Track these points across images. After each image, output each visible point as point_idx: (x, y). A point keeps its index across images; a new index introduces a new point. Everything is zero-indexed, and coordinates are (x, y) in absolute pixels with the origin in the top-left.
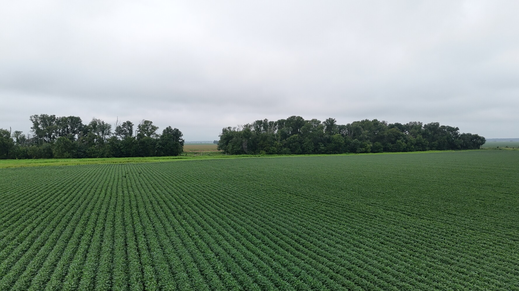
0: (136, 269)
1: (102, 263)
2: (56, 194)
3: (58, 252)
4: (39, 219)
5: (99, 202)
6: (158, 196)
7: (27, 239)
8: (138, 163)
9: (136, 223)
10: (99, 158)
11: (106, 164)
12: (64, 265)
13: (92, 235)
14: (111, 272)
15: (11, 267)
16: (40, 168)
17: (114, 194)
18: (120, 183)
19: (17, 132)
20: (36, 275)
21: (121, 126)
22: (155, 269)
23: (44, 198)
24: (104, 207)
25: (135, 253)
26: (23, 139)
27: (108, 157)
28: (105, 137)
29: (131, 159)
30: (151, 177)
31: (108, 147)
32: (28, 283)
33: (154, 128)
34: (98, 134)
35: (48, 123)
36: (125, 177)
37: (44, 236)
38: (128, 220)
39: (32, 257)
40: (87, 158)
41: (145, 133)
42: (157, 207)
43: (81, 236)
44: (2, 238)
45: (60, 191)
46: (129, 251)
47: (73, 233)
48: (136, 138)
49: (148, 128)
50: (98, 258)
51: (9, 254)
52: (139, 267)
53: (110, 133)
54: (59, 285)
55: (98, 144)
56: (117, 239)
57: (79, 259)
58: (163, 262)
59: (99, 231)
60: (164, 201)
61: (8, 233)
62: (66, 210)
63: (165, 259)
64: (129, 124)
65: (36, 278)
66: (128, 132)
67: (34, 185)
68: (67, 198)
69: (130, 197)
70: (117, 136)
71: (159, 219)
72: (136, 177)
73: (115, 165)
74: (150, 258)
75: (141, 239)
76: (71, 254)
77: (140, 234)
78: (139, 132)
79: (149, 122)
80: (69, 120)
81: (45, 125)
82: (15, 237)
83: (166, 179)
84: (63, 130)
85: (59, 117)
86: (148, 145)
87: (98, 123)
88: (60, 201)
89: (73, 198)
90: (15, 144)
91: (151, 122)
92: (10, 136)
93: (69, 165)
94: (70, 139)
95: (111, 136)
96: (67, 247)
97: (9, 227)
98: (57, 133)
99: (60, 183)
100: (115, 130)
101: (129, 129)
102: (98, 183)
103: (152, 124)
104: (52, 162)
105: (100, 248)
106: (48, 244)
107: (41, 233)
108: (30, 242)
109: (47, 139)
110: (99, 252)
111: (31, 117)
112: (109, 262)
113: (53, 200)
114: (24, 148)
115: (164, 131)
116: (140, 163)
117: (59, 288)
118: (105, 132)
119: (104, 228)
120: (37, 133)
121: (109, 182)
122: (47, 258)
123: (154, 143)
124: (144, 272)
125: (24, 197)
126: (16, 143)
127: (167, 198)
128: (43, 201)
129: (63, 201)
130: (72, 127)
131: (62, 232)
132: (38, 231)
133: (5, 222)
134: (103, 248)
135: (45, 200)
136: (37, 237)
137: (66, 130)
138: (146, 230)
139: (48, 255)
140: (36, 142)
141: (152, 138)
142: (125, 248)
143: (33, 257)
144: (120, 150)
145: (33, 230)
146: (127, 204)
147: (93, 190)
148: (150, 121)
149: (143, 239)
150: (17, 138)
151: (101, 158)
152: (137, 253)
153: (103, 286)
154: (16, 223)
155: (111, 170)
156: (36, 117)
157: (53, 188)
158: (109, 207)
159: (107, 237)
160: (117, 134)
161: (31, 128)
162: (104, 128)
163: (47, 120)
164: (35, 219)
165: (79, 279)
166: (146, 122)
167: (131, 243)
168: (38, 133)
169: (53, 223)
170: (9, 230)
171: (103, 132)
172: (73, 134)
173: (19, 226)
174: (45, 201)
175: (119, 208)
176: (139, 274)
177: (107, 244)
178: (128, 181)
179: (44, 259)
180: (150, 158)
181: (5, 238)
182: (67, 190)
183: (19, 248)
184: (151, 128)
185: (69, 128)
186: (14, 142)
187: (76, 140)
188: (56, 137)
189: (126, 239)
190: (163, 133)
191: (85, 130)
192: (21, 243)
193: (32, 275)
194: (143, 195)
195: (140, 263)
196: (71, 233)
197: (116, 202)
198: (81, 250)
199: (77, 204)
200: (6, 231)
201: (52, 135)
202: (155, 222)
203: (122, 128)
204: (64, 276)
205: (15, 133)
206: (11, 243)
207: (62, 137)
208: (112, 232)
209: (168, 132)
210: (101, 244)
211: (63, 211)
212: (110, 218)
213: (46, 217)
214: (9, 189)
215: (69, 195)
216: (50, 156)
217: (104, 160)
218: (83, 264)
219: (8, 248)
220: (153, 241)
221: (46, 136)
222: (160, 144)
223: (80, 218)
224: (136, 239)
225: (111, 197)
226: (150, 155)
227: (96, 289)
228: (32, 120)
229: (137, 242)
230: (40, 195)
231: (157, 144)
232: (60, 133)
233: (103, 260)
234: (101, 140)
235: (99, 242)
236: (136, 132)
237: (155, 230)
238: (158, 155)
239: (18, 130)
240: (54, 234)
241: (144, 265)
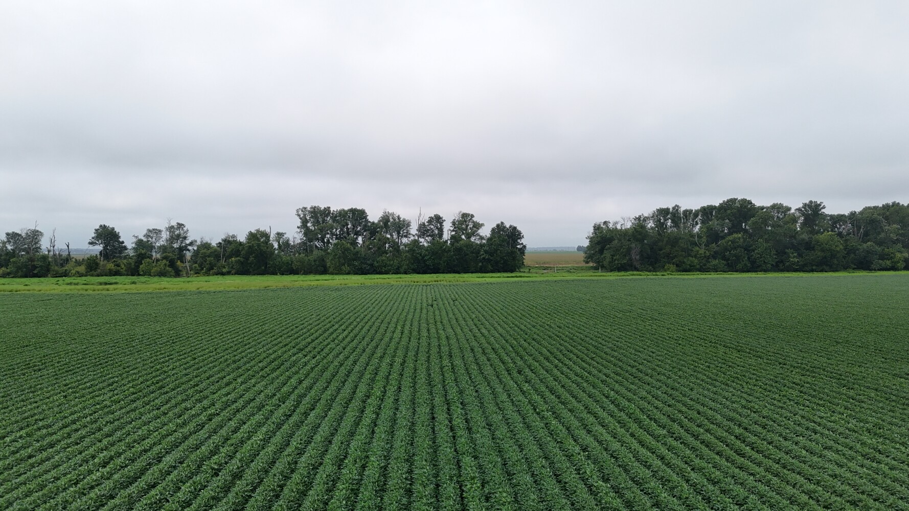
0: (449, 460)
1: (397, 444)
2: (331, 330)
3: (334, 421)
4: (308, 367)
5: (393, 345)
6: (483, 341)
7: (293, 397)
8: (451, 283)
9: (448, 383)
10: (392, 274)
11: (404, 283)
12: (342, 443)
13: (382, 397)
14: (410, 460)
15: (270, 438)
16: (310, 288)
17: (415, 333)
18: (424, 316)
19: (278, 234)
20: (304, 454)
21: (426, 223)
22: (478, 463)
23: (315, 335)
24: (400, 353)
25: (448, 432)
26: (287, 243)
27: (407, 274)
28: (401, 241)
29: (441, 276)
30: (472, 308)
31: (405, 257)
32: (293, 465)
33: (477, 226)
34: (392, 235)
35: (320, 220)
36: (432, 306)
37: (314, 394)
38: (437, 378)
39: (298, 425)
40: (374, 274)
41: (463, 234)
42: (483, 359)
43: (366, 399)
44: (259, 394)
45: (337, 326)
46: (438, 428)
47: (354, 393)
48: (449, 242)
49: (467, 226)
50: (390, 437)
51: (267, 419)
52: (454, 458)
53: (410, 234)
54: (336, 473)
55: (391, 252)
56: (419, 407)
57: (363, 435)
58: (491, 453)
59: (392, 393)
60: (493, 349)
61: (266, 387)
62: (345, 355)
63: (495, 448)
64: (438, 219)
65: (303, 459)
66: (436, 232)
67: (301, 315)
68: (346, 337)
69: (439, 338)
70: (420, 239)
71: (485, 378)
72: (448, 306)
73: (416, 286)
74: (471, 444)
75: (457, 411)
76: (352, 425)
77: (455, 402)
78: (454, 233)
79: (469, 215)
80: (350, 214)
81: (316, 223)
82: (276, 393)
83: (495, 312)
84: (342, 230)
85: (336, 210)
86: (468, 255)
87: (391, 218)
88: (337, 341)
89: (356, 336)
90: (276, 252)
91: (472, 216)
92: (269, 240)
93: (350, 285)
94: (351, 244)
95: (410, 239)
96: (347, 415)
97: (267, 378)
98: (332, 234)
99: (337, 314)
100: (417, 230)
101: (437, 228)
102: (391, 314)
103: (473, 219)
104: (325, 280)
105: (394, 421)
106: (320, 408)
107: (311, 389)
108: (295, 403)
109: (319, 244)
110: (392, 426)
111: (298, 211)
112: (408, 444)
113: (327, 339)
114: (289, 258)
115: (493, 230)
116: (454, 283)
117: (335, 478)
118: (401, 232)
119: (400, 388)
120: (305, 234)
121: (408, 313)
122: (319, 430)
123: (476, 250)
124: (461, 466)
125: (288, 333)
126: (277, 250)
127: (498, 344)
128: (313, 341)
129: (341, 342)
130: (353, 226)
131: (339, 389)
132: (307, 387)
133: (262, 370)
134: (398, 421)
135: (316, 339)
136: (305, 395)
137: (345, 230)
138: (464, 395)
139: (320, 424)
140: (304, 250)
141: (474, 242)
142: (431, 424)
143: (300, 427)
144: (425, 261)
145: (300, 384)
146: (434, 351)
147: (383, 326)
148: (471, 213)
149: (459, 411)
150: (279, 242)
151: (395, 274)
152: (451, 434)
153: (399, 482)
154: (277, 373)
155: (411, 294)
156: (304, 210)
157: (327, 321)
158: (407, 354)
159: (404, 403)
160: (419, 236)
161: (298, 227)
162: (400, 226)
163: (319, 215)
164: (302, 368)
165: (364, 467)
166: (465, 216)
167: (441, 417)
168: (307, 235)
169: (327, 374)
170: (268, 382)
171: (399, 233)
172: (355, 237)
173: (280, 378)
174: (316, 341)
175: (422, 358)
176: (454, 469)
177: (405, 415)
178: (437, 313)
179: (315, 430)
180: (470, 275)
181: (262, 393)
182: (347, 324)
183: (281, 411)
184: (471, 226)
185: (349, 226)
186: (275, 249)
187: (359, 246)
188: (331, 241)
189: (432, 408)
190: (491, 233)
191: (373, 230)
192: (284, 403)
193: (298, 454)
194: (459, 338)
195: (455, 450)
196: (352, 392)
197: (418, 347)
198: (366, 421)
199: (360, 347)
200: (263, 383)
201: (325, 237)
202: (478, 384)
203: (428, 225)
204: (342, 460)
205: (276, 235)
206: (270, 402)
207: (339, 241)
208: (412, 396)
209: (499, 232)
210: (395, 414)
211: (341, 357)
212: (408, 372)
213: (317, 366)
214: (267, 320)
215: (350, 333)
216: (324, 271)
217: (401, 278)
218: (369, 443)
219: (266, 410)
220: (476, 416)
221: (318, 239)
222: (486, 252)
223: (365, 369)
224: (449, 410)
225: (410, 338)
226: (470, 271)
227: (388, 486)
228: (299, 215)
229: (450, 415)
230: (309, 331)
231: (482, 253)
232: (337, 235)
233: (398, 440)
234: (395, 246)
235: (392, 410)
236: (449, 232)
237: (478, 397)
238: (483, 270)
239: (281, 231)
240: (329, 392)
241: (461, 454)
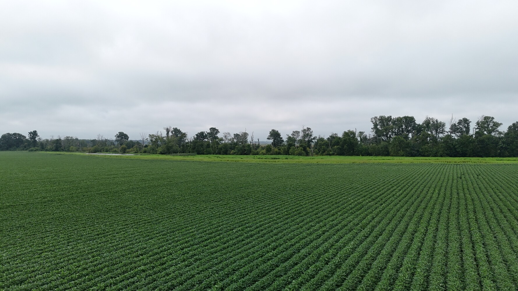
0: (474, 280)
1: (436, 264)
2: (392, 189)
3: (393, 244)
4: (378, 210)
5: (432, 202)
6: (501, 203)
7: (369, 226)
8: (476, 164)
9: (473, 230)
10: (432, 157)
11: (440, 163)
12: (399, 257)
13: (425, 233)
14: (444, 275)
15: (356, 248)
16: (378, 164)
17: (448, 195)
18: (454, 184)
19: (360, 132)
20: (375, 260)
21: (456, 124)
22: (496, 285)
23: (382, 192)
24: (437, 207)
25: (472, 262)
26: (365, 138)
27: (442, 157)
28: (438, 136)
29: (468, 159)
30: (492, 181)
31: (441, 146)
32: (369, 266)
33: (497, 125)
34: (432, 132)
35: (385, 124)
36: (461, 178)
37: (382, 226)
38: (465, 225)
40: (420, 156)
41: (485, 130)
42: (500, 216)
43: (414, 233)
44: (350, 223)
45: (395, 187)
46: (465, 258)
47: (406, 228)
48: (474, 136)
49: (488, 125)
50: (431, 258)
51: (354, 237)
52: (477, 279)
53: (444, 131)
54: (395, 275)
55: (431, 143)
56: (451, 243)
57: (412, 254)
58: (507, 280)
59: (432, 231)
60: (509, 210)
61: (353, 219)
62: (401, 205)
63: (510, 277)
64: (466, 121)
65: (375, 263)
66: (464, 129)
67: (374, 180)
68: (401, 194)
69: (466, 200)
70: (452, 134)
71: (502, 229)
72: (473, 178)
73: (449, 165)
74: (490, 272)
75: (480, 249)
76: (405, 248)
77: (478, 243)
78: (478, 130)
79: (490, 117)
80: (404, 120)
81: (383, 125)
82: (359, 223)
83: (511, 184)
84: (399, 129)
85: (395, 118)
86: (489, 144)
87: (431, 121)
88: (396, 197)
89: (407, 194)
90: (359, 143)
91: (493, 118)
92: (355, 136)
93: (404, 163)
94: (405, 138)
95: (445, 135)
96: (402, 241)
97: (354, 214)
98: (393, 132)
99: (395, 180)
100: (450, 129)
101: (465, 127)
102: (431, 182)
103: (493, 120)
104: (388, 159)
105: (433, 249)
106: (385, 234)
107: (379, 223)
108: (370, 230)
109: (384, 138)
110: (432, 252)
111: (372, 119)
112: (443, 265)
113: (389, 195)
114: (366, 146)
115: (510, 128)
116: (478, 164)
117: (395, 277)
118: (439, 130)
119: (437, 229)
120: (376, 133)
121: (443, 182)
122: (385, 247)
123: (496, 141)
124: (483, 285)
125: (366, 189)
126: (360, 141)
127: (513, 207)
128: (381, 195)
129: (398, 197)
130: (406, 127)
131: (397, 225)
132: (377, 221)
133: (351, 209)
134: (437, 249)
135: (383, 194)
136: (376, 226)
137: (401, 129)
138: (485, 239)
139: (385, 245)
140: (375, 141)
141: (494, 136)
142: (460, 254)
143: (373, 244)
144: (455, 149)
145: (373, 219)
146: (462, 207)
147: (426, 189)
148: (491, 116)
149: (482, 249)
150: (361, 137)
151: (434, 156)
152: (475, 263)
153: (436, 288)
154: (360, 211)
155: (445, 170)
156: (375, 118)
157: (389, 184)
158: (443, 208)
159: (440, 239)
160: (451, 133)
161: (372, 129)
162: (438, 126)
163: (384, 121)
164: (374, 210)
165: (413, 274)
166: (486, 118)
167: (468, 251)
168: (377, 133)
169: (389, 216)
170: (355, 217)
171: (437, 131)
172: (407, 133)
173: (362, 215)
174: (383, 195)
175: (453, 211)
176: (477, 286)
177: (441, 246)
178: (464, 182)
179: (382, 247)
180: (491, 158)
181: (351, 222)
182: (401, 186)
183: (362, 233)
184: (492, 125)
185: (403, 127)
186: (358, 141)
187: (410, 139)
188: (392, 136)
189: (461, 244)
190: (508, 130)
191: (419, 129)
192: (364, 229)
193: (372, 260)
194: (482, 200)
195: (478, 274)
196: (405, 228)
197: (451, 204)
198: (415, 246)
199: (411, 200)
200: (352, 217)
201: (388, 134)
202: (497, 232)
203: (458, 125)
204: (399, 268)
205: (359, 133)
206: (356, 228)
207: (397, 136)
208: (446, 235)
209: (515, 129)
210: (434, 245)
211: (398, 206)
212: (443, 220)
213: (383, 210)
214: (354, 181)
215: (404, 192)
216: (387, 154)
217: (438, 159)
218: (417, 260)
219: (354, 232)
220: (495, 253)
221: (384, 135)
222: (503, 143)
223: (414, 215)
224: (473, 247)
225: (444, 198)
226: (491, 156)
227: (429, 289)
228: (372, 121)
229: (474, 251)
230: (378, 189)
231: (500, 143)
232: (395, 133)
233: (436, 261)
234: (434, 139)
235: (432, 242)
236: (474, 130)
237: (496, 241)
238: (501, 155)
239: (362, 131)
240: (390, 226)
241: (482, 277)
